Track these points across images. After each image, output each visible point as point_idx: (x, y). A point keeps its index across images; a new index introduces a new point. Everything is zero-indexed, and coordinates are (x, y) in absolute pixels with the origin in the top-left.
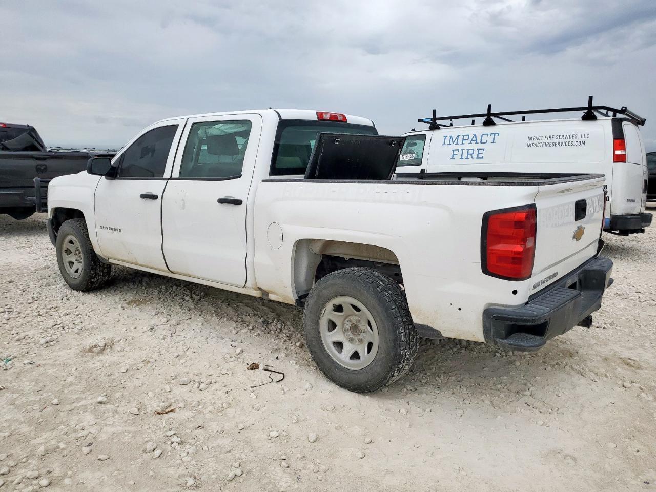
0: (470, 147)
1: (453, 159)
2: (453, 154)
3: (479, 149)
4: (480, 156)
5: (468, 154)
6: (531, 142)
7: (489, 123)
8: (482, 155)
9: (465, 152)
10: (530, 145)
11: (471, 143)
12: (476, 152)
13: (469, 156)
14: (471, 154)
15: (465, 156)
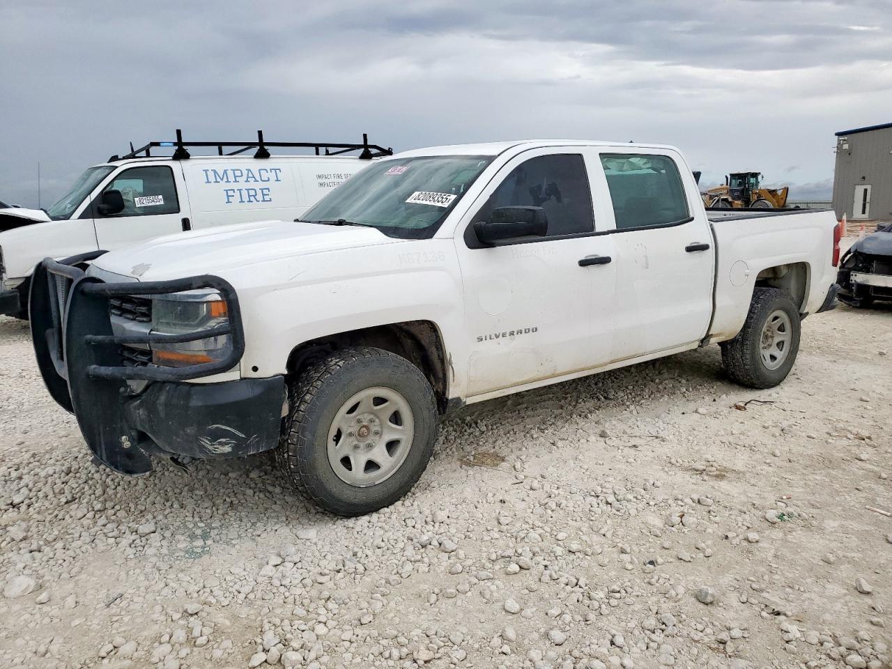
0: (249, 186)
1: (228, 202)
2: (228, 196)
3: (262, 190)
4: (267, 198)
5: (249, 196)
6: (322, 181)
7: (263, 154)
8: (270, 197)
9: (245, 193)
10: (321, 184)
11: (247, 181)
12: (259, 192)
13: (252, 199)
14: (254, 196)
15: (245, 198)
